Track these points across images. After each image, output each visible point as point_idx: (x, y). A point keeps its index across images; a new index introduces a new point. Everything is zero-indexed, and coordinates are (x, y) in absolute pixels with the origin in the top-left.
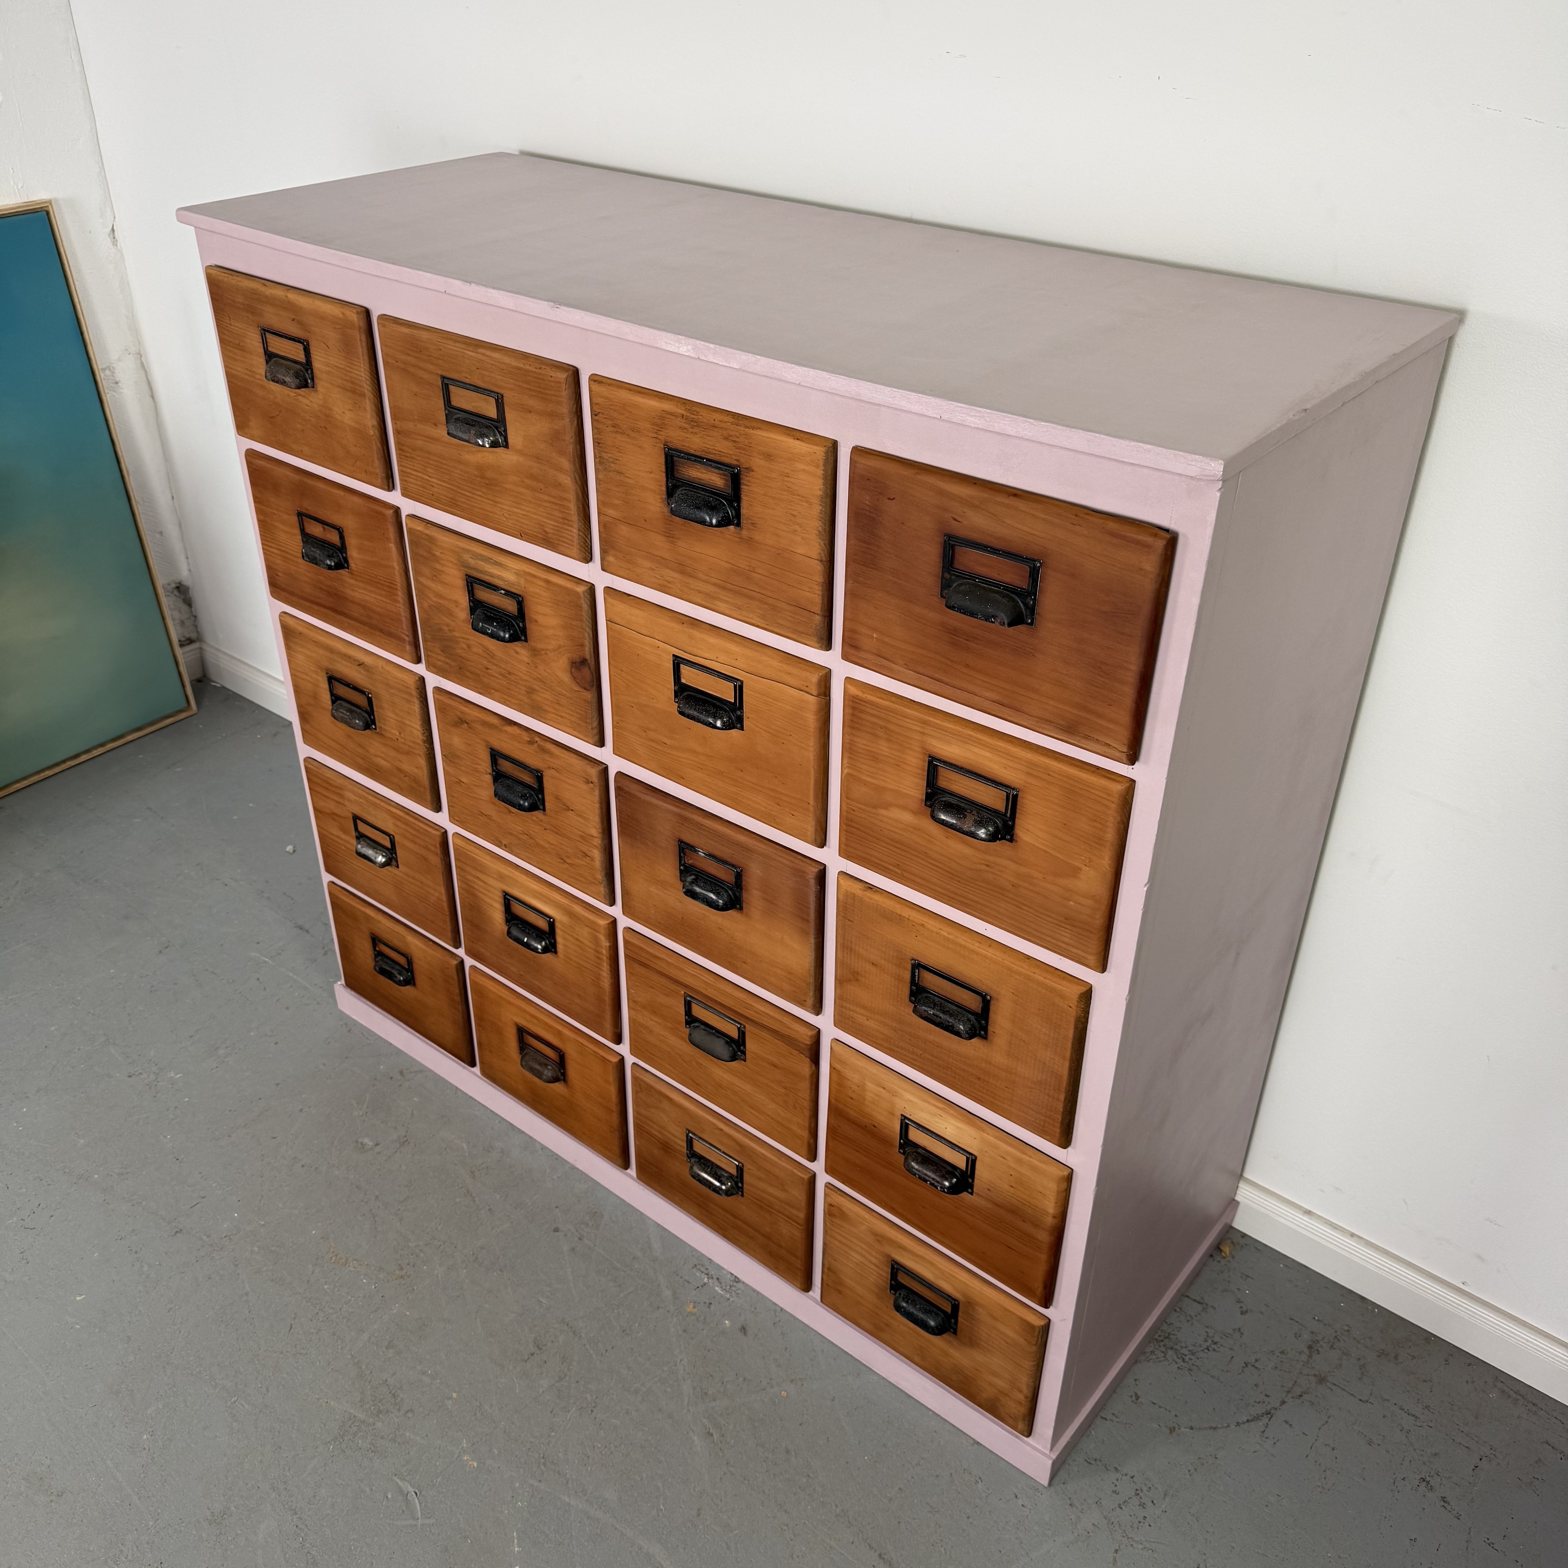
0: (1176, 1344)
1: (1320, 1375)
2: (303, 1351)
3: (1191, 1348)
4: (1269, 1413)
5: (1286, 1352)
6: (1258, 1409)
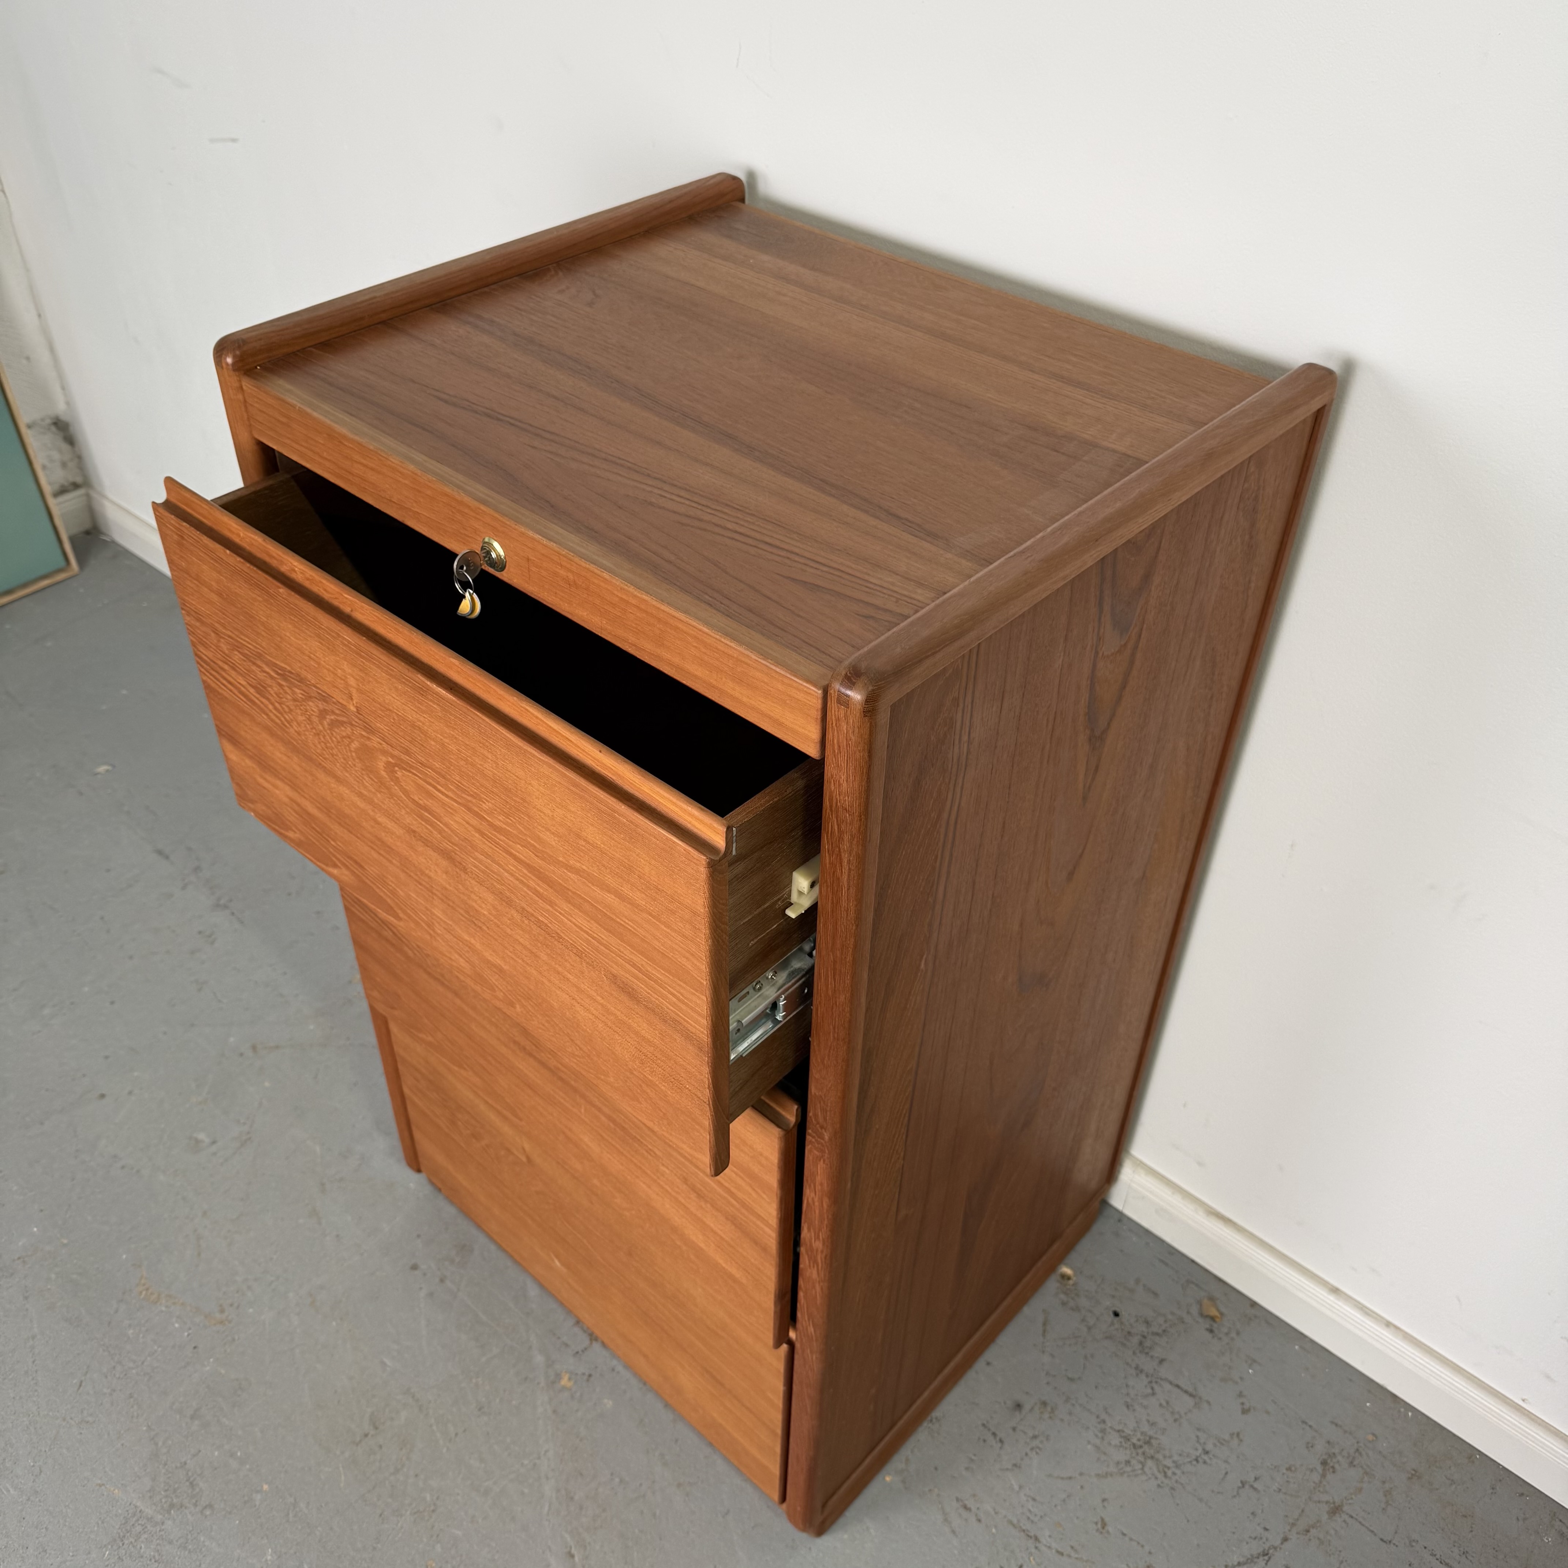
1: (1334, 1503)
2: (90, 1419)
4: (1267, 1554)
5: (1293, 1469)
6: (1256, 1548)
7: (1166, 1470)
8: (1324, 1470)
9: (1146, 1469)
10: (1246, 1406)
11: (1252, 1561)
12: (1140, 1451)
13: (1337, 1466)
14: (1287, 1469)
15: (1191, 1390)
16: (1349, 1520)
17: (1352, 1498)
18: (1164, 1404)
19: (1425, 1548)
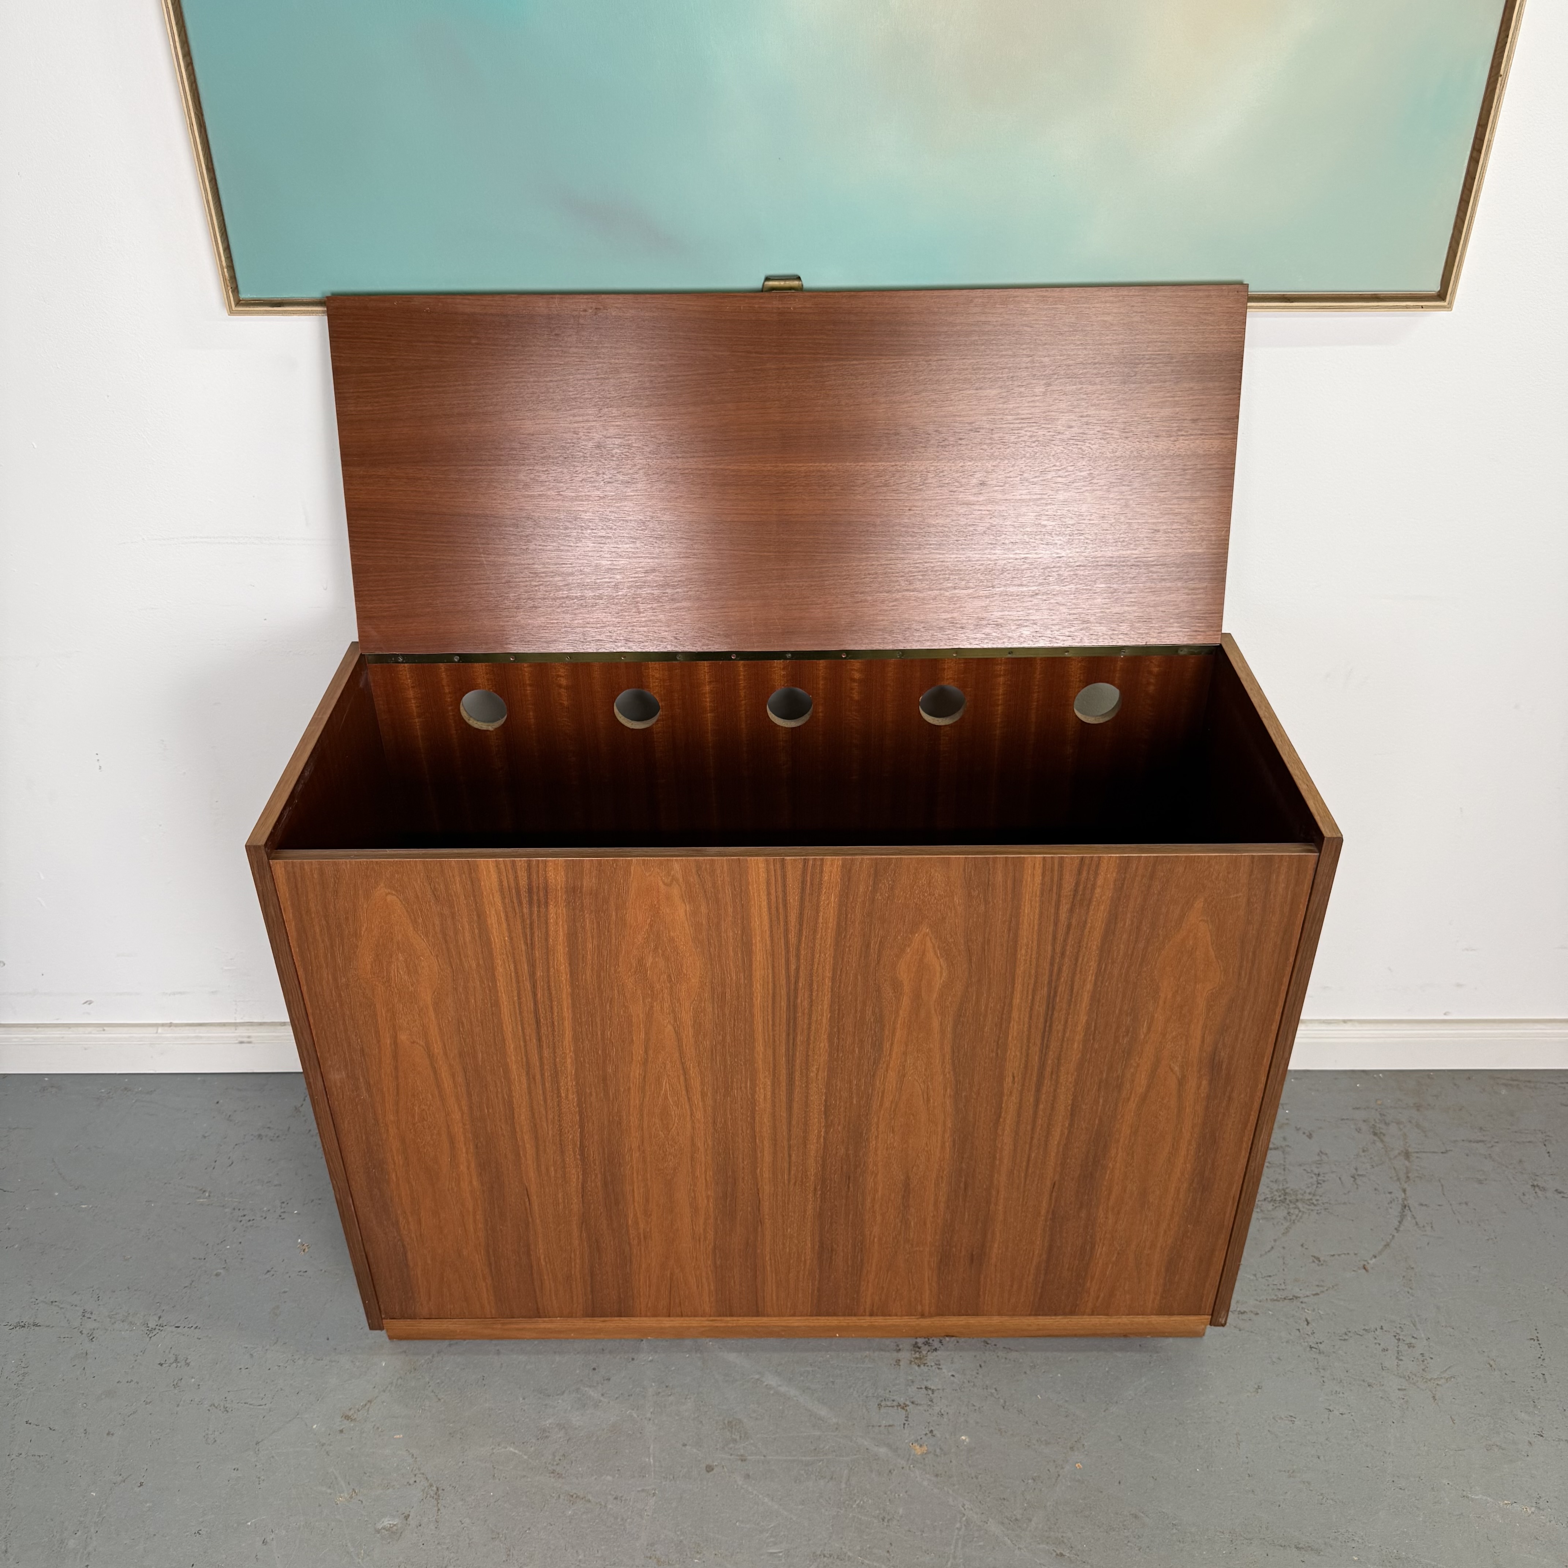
0: (1297, 1195)
3: (1308, 1191)
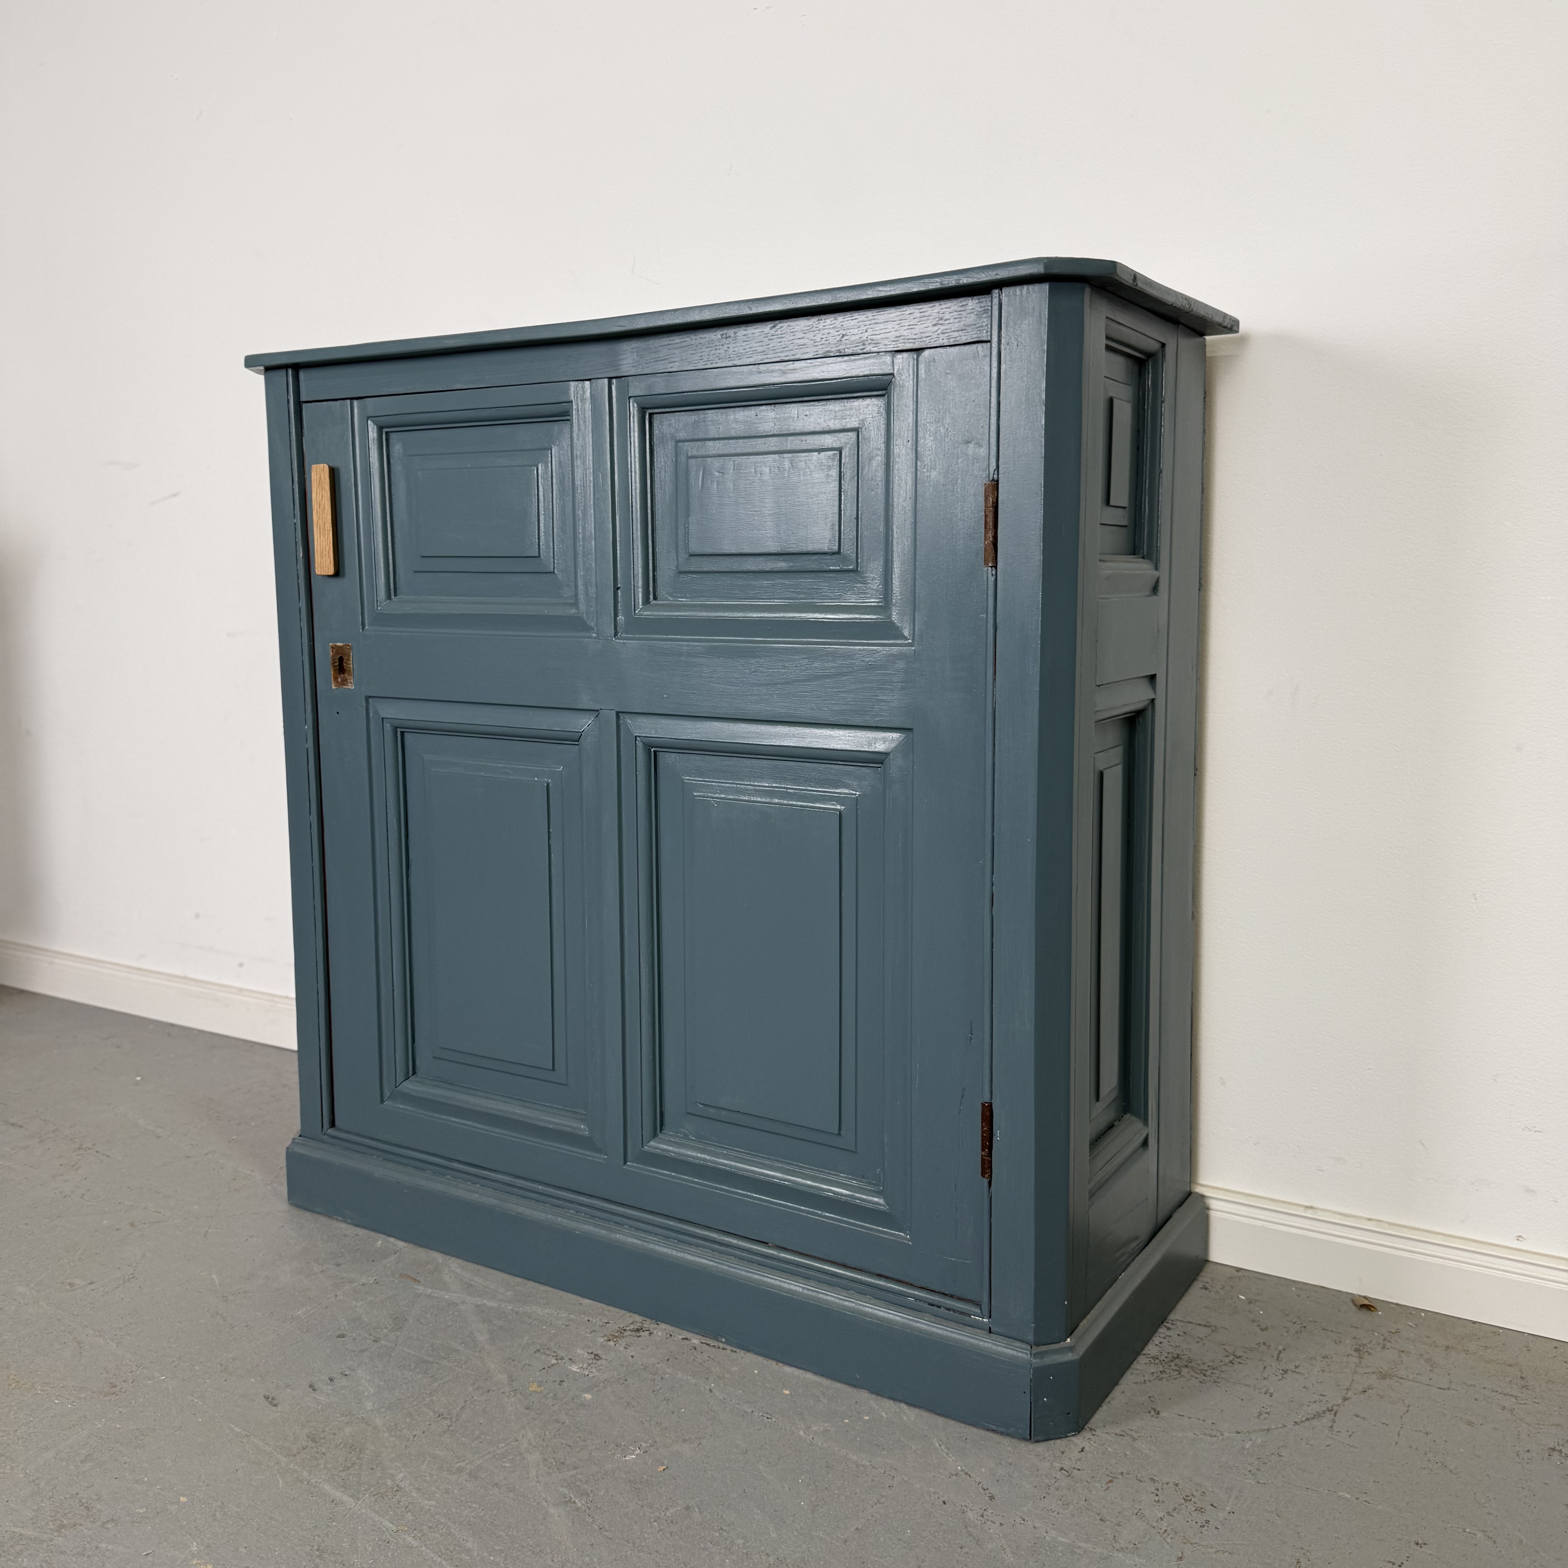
1: (1381, 1372)
3: (1209, 1364)
4: (1332, 1410)
5: (1329, 1357)
6: (1317, 1408)
7: (1204, 1372)
8: (1359, 1354)
9: (1182, 1373)
10: (1263, 1326)
11: (1319, 1416)
12: (1172, 1364)
13: (1370, 1351)
14: (1323, 1358)
15: (1203, 1323)
16: (1401, 1381)
17: (1396, 1368)
18: (1181, 1334)
19: (1485, 1388)
